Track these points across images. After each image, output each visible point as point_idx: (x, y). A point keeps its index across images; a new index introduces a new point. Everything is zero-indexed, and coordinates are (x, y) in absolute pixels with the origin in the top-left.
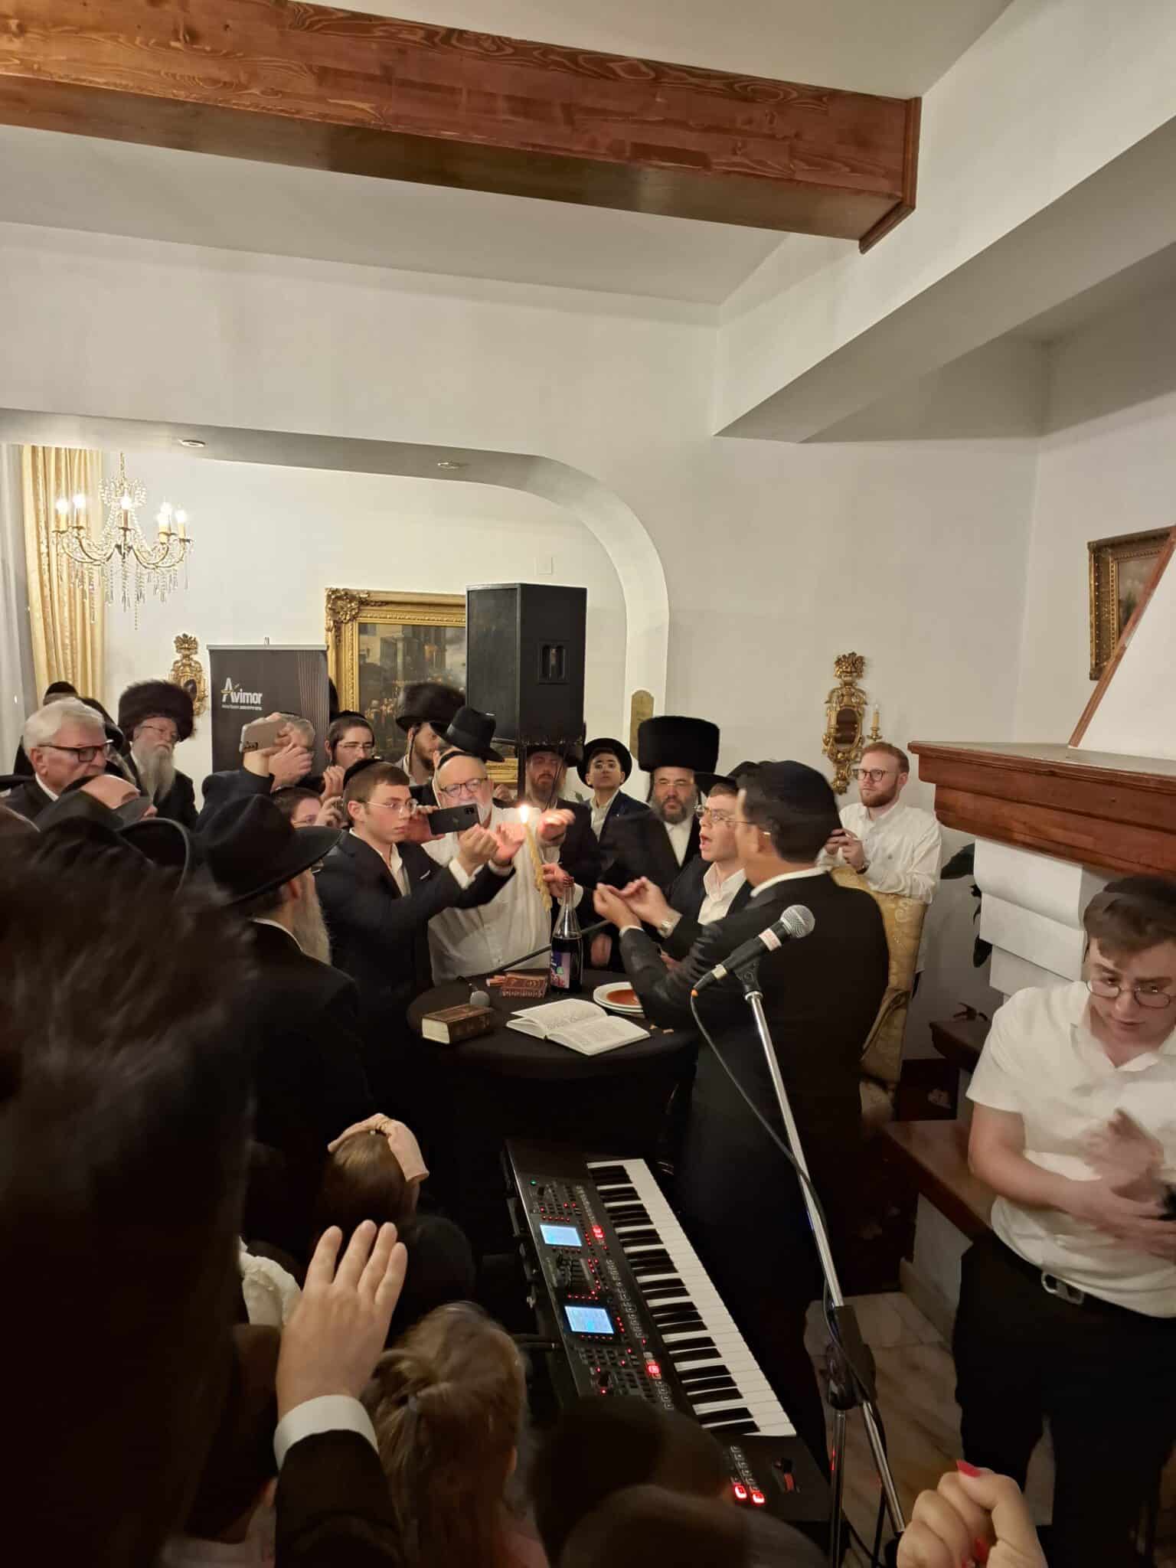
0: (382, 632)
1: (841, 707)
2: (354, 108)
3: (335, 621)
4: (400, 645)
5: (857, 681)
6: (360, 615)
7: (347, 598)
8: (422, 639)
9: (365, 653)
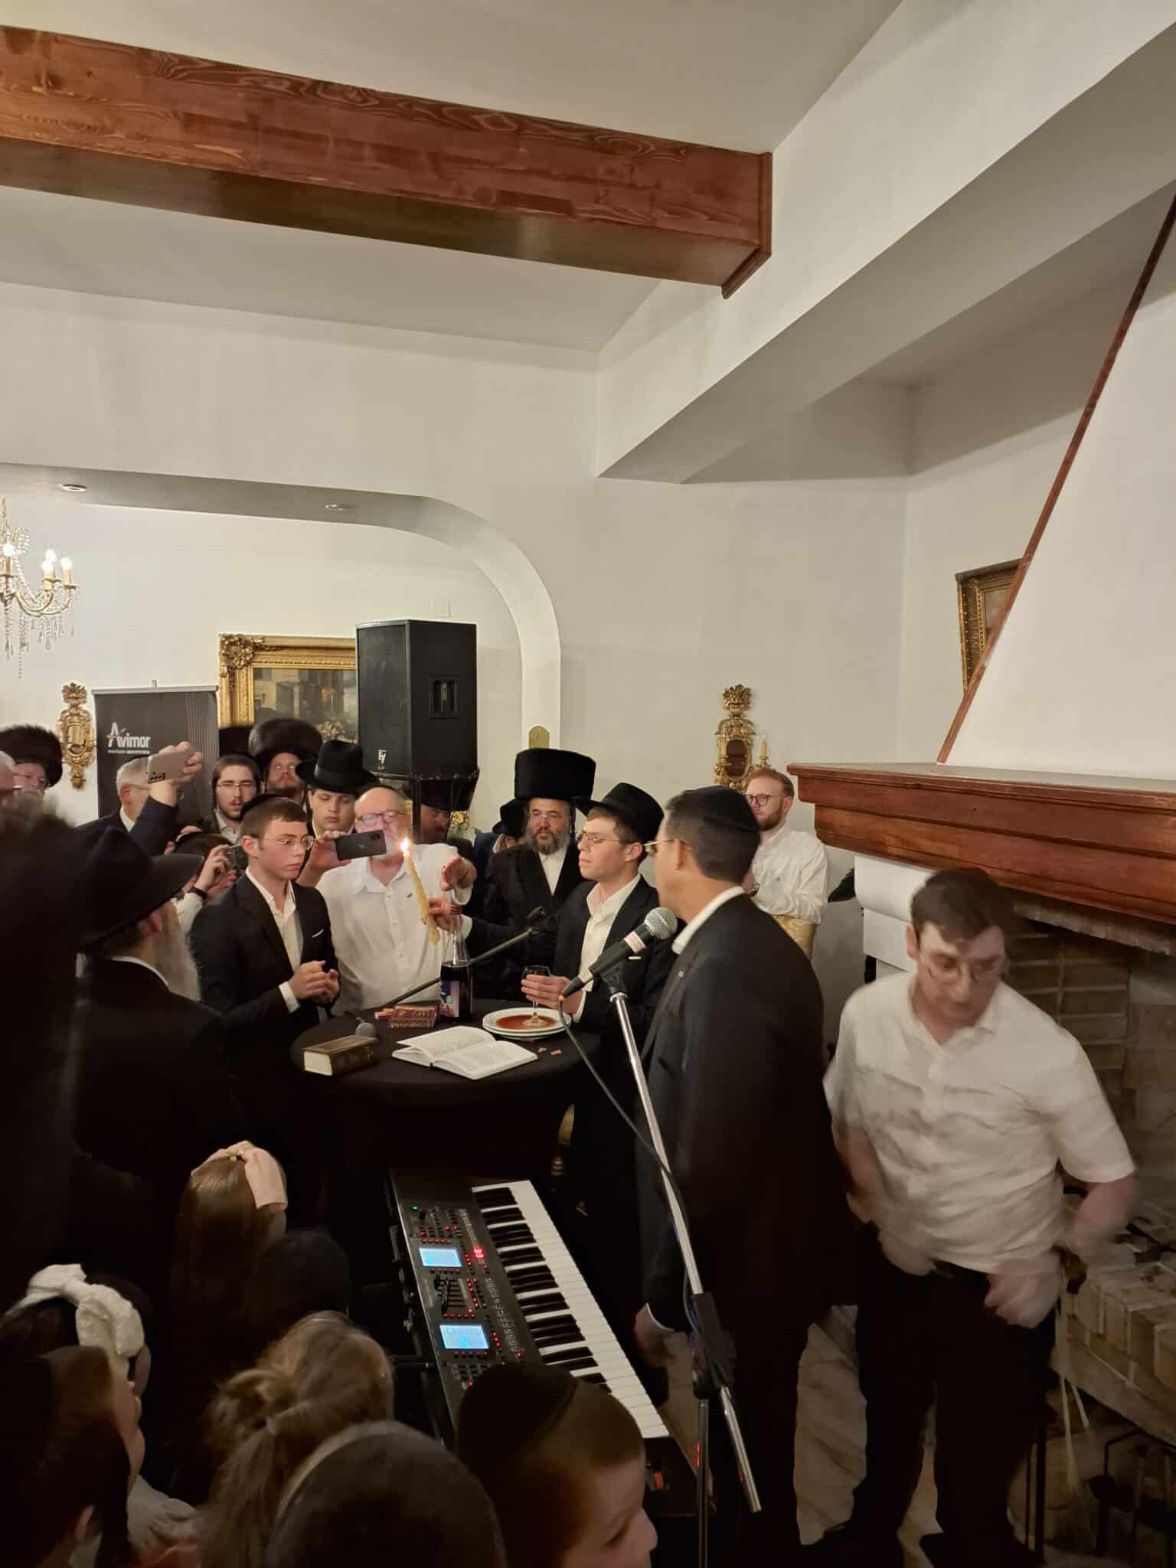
0: (278, 677)
1: (730, 738)
2: (222, 153)
3: (228, 667)
4: (296, 690)
5: (745, 712)
6: (254, 660)
7: (241, 644)
8: (319, 683)
9: (261, 698)
